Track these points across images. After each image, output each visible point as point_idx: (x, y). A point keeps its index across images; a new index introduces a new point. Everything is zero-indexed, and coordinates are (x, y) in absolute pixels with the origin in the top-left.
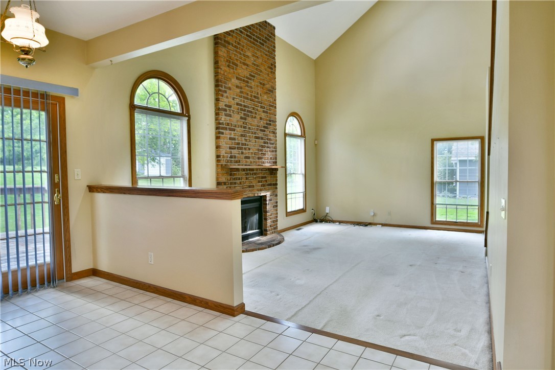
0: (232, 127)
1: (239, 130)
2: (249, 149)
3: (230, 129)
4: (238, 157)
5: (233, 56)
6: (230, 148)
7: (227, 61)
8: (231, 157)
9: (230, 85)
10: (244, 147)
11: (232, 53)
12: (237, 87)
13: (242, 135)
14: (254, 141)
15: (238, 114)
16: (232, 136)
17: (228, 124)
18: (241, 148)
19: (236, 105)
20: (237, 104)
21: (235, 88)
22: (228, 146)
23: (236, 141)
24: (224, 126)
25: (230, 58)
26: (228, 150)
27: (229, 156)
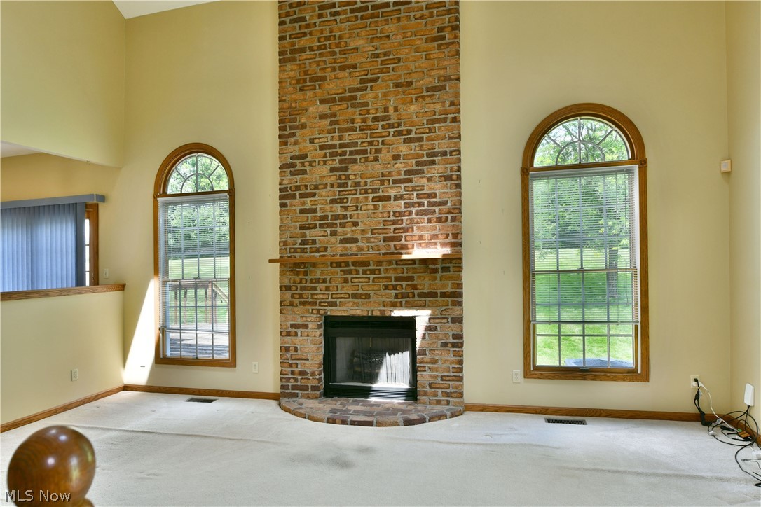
0: (309, 191)
1: (325, 194)
2: (356, 224)
3: (302, 196)
4: (321, 242)
5: (314, 66)
6: (302, 228)
7: (298, 82)
8: (303, 243)
9: (303, 120)
10: (338, 222)
11: (310, 63)
12: (322, 117)
13: (333, 202)
14: (372, 207)
15: (325, 164)
16: (308, 206)
17: (298, 188)
18: (329, 226)
19: (318, 151)
20: (322, 148)
21: (317, 120)
22: (298, 224)
23: (319, 214)
24: (290, 192)
25: (306, 73)
26: (298, 231)
27: (299, 241)
